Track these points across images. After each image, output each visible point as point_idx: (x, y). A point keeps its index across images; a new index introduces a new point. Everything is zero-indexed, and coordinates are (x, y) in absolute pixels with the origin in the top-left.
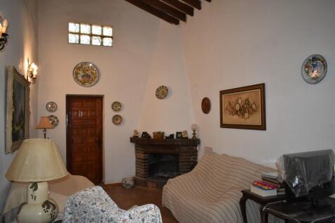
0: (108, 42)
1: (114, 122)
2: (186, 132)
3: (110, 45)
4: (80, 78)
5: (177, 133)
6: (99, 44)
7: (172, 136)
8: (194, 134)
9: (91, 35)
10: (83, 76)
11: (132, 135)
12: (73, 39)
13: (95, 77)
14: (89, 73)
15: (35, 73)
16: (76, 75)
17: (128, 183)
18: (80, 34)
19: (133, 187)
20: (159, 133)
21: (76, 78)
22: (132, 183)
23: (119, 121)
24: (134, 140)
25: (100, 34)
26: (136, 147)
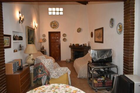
0: (61, 13)
1: (63, 40)
2: (86, 44)
3: (62, 14)
4: (52, 26)
5: (83, 44)
6: (59, 14)
7: (81, 45)
8: (89, 45)
9: (56, 11)
10: (53, 26)
11: (70, 45)
12: (50, 13)
13: (57, 26)
14: (55, 24)
15: (37, 26)
16: (51, 25)
17: (68, 60)
18: (52, 11)
19: (70, 62)
20: (77, 44)
21: (51, 26)
22: (69, 61)
23: (65, 40)
24: (70, 46)
25: (59, 11)
26: (71, 49)
